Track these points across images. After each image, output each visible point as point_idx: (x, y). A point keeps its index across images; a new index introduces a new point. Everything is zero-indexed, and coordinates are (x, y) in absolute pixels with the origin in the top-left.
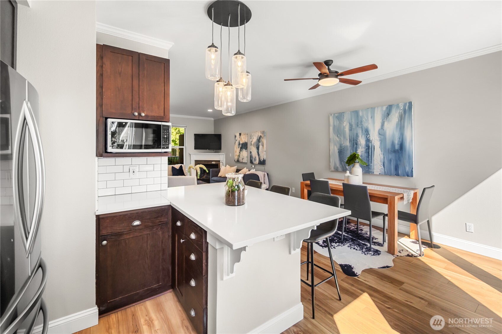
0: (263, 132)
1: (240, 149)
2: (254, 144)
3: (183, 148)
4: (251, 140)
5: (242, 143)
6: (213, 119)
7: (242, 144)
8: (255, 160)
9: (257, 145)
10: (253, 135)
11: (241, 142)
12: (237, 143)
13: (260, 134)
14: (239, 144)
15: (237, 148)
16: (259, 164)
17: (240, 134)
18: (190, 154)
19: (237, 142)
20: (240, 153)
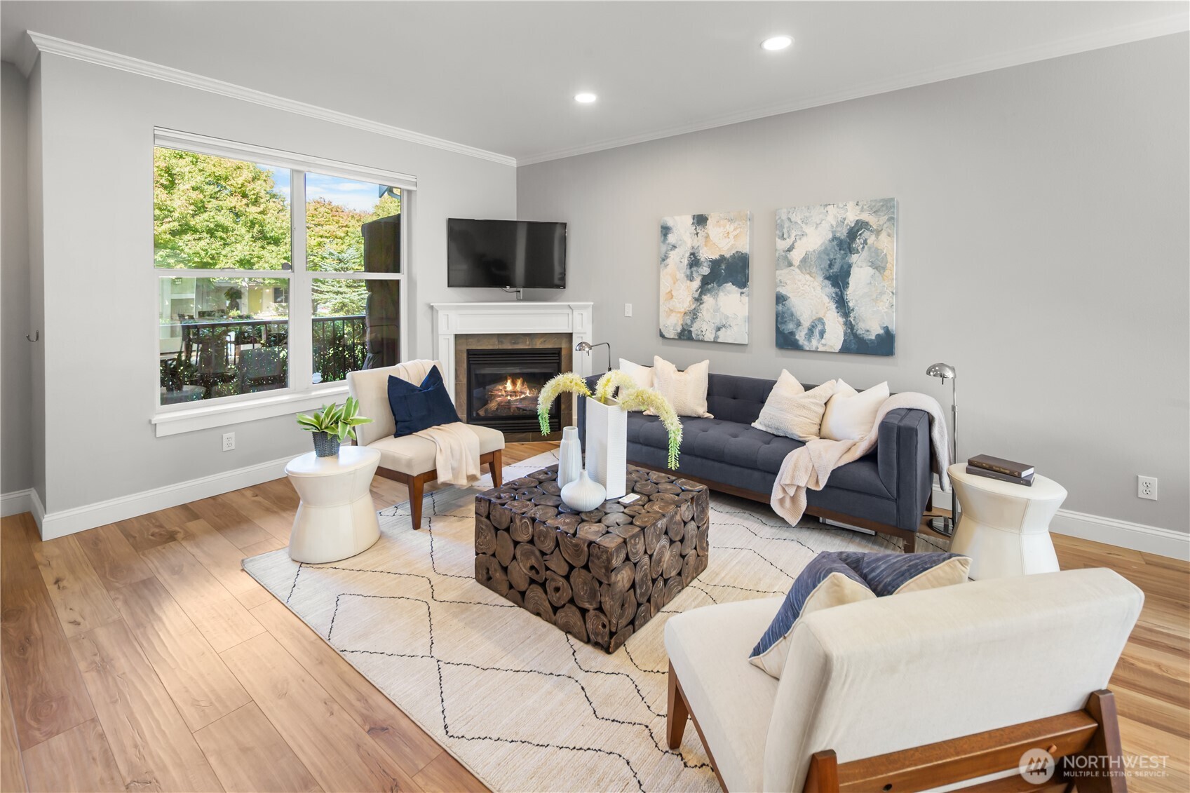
0: (886, 206)
1: (697, 283)
2: (804, 261)
3: (397, 282)
4: (782, 245)
5: (715, 256)
6: (513, 162)
7: (715, 264)
8: (817, 328)
9: (831, 266)
10: (796, 217)
11: (707, 254)
12: (678, 259)
13: (852, 217)
14: (694, 262)
15: (675, 281)
16: (846, 350)
17: (701, 220)
18: (432, 308)
19: (674, 256)
20: (698, 300)
